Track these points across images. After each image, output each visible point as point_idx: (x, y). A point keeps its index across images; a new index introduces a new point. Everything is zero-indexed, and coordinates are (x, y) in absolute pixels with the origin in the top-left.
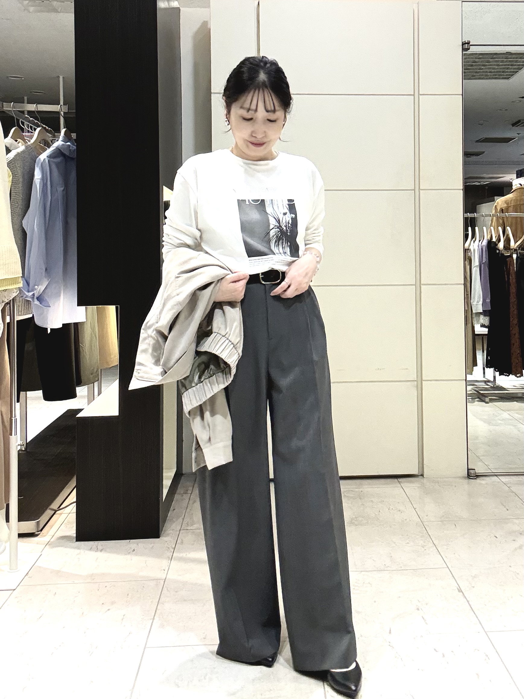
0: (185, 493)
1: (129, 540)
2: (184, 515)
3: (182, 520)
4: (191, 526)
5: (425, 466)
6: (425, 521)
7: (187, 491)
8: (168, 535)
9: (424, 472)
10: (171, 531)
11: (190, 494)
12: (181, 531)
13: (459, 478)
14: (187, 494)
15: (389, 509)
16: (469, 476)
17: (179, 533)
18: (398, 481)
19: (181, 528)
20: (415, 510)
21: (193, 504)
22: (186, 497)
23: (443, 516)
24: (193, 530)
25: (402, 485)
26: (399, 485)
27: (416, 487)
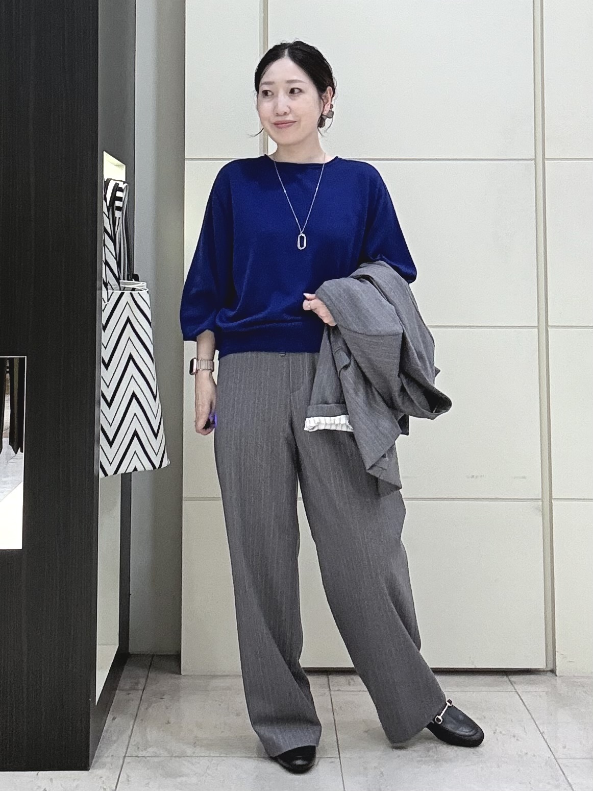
0: (134, 689)
1: (36, 772)
2: (131, 728)
3: (127, 738)
4: (142, 751)
5: (557, 653)
6: (560, 757)
7: (137, 684)
8: (104, 765)
9: (556, 667)
10: (109, 759)
11: (141, 692)
12: (126, 759)
14: (135, 691)
15: (494, 733)
17: (123, 763)
18: (510, 681)
19: (126, 753)
20: (543, 736)
21: (148, 709)
22: (135, 695)
24: (148, 758)
25: (516, 688)
26: (510, 688)
27: (543, 694)
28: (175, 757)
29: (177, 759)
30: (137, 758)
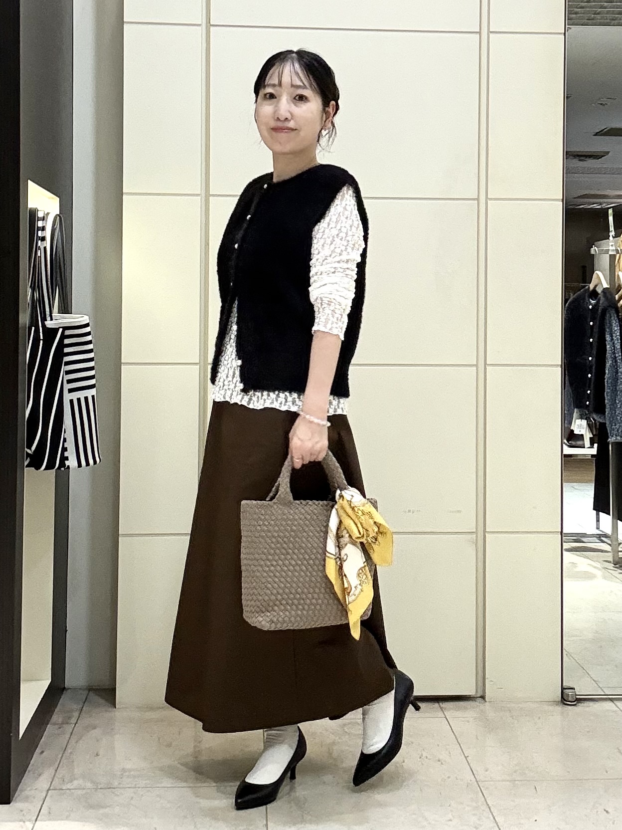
2: (59, 760)
3: (53, 772)
4: (67, 784)
5: (486, 680)
6: (485, 779)
8: (27, 799)
9: (485, 693)
10: (33, 792)
11: (74, 725)
12: (49, 792)
13: (547, 703)
16: (564, 700)
17: (46, 797)
18: (440, 706)
19: (50, 786)
20: (467, 760)
21: (77, 742)
22: (66, 729)
23: (515, 772)
24: (73, 791)
25: (446, 714)
26: (441, 714)
27: (472, 719)
28: (101, 788)
29: (102, 790)
30: (61, 791)
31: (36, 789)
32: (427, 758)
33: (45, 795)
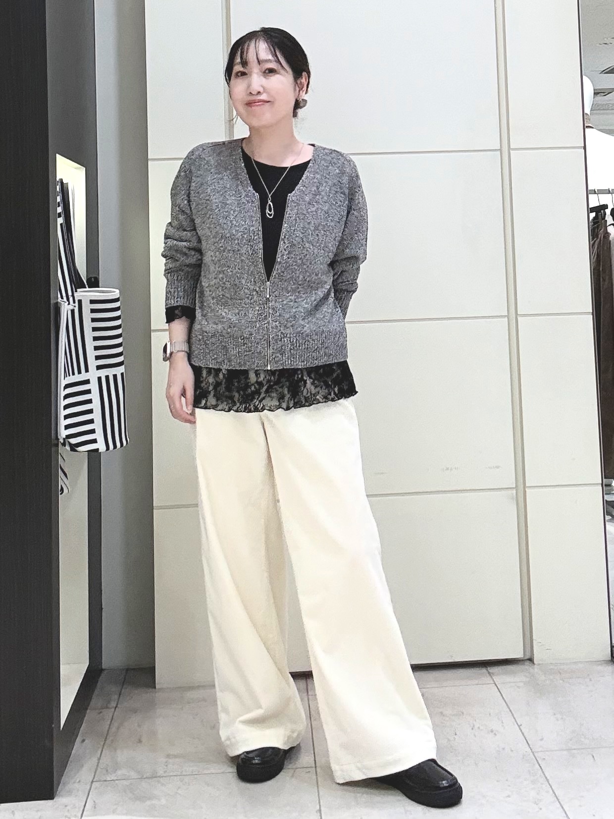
0: (105, 708)
2: (101, 750)
3: (96, 761)
4: (111, 774)
5: (534, 641)
6: (540, 749)
7: (109, 702)
8: (70, 792)
9: (534, 655)
10: (76, 785)
11: (113, 710)
12: (94, 783)
13: (597, 662)
15: (472, 729)
16: (613, 658)
17: (90, 789)
18: (489, 673)
19: (94, 776)
20: (521, 731)
21: (118, 728)
22: (108, 714)
23: (571, 740)
24: (117, 781)
25: (494, 680)
26: (488, 679)
27: (521, 684)
28: (147, 778)
29: (148, 780)
30: (105, 782)
31: (79, 781)
32: (479, 728)
33: (89, 788)
